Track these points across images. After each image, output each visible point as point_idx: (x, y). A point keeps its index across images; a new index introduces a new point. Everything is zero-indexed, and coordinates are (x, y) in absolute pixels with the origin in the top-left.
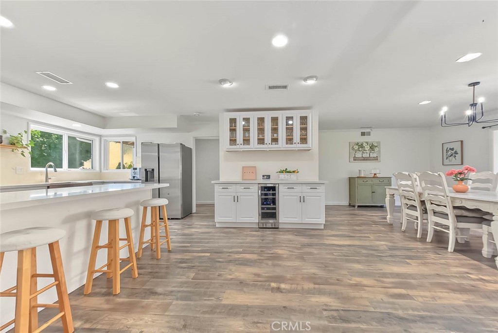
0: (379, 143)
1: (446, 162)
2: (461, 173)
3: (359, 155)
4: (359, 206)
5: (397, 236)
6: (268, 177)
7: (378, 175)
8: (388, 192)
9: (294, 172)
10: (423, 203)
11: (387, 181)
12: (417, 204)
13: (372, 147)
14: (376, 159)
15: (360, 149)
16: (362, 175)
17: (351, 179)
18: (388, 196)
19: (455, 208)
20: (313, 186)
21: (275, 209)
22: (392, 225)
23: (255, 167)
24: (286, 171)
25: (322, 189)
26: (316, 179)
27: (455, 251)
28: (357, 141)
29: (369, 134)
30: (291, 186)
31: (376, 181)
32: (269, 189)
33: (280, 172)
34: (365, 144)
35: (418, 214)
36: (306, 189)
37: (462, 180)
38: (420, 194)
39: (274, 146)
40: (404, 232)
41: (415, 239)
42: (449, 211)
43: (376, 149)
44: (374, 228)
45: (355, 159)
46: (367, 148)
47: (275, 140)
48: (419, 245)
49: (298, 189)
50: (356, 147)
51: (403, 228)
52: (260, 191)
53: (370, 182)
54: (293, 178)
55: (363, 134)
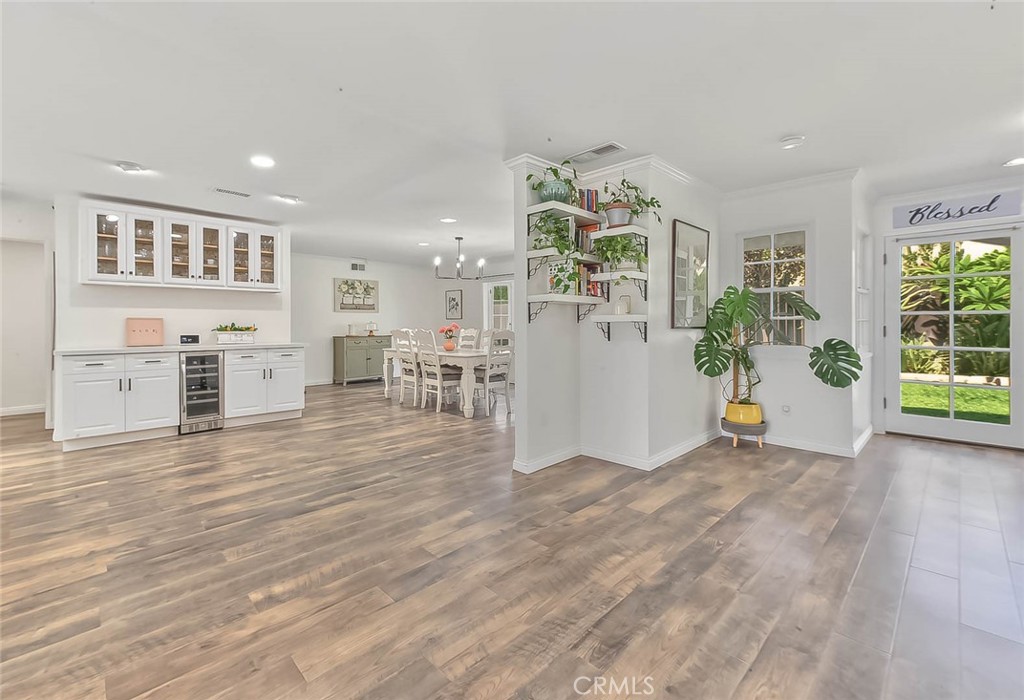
0: (376, 282)
1: (450, 315)
2: (450, 331)
3: (348, 300)
4: (348, 383)
5: (396, 408)
6: (195, 339)
7: (374, 333)
8: (387, 355)
9: (248, 329)
10: (418, 364)
11: (386, 341)
12: (413, 367)
13: (367, 290)
14: (372, 308)
15: (351, 291)
16: (353, 334)
17: (336, 340)
18: (386, 361)
19: (442, 366)
20: (286, 351)
21: (216, 395)
22: (389, 399)
23: (161, 319)
24: (234, 328)
25: (299, 356)
26: (287, 341)
27: (442, 411)
28: (347, 277)
29: (362, 268)
30: (248, 353)
31: (372, 341)
32: (202, 360)
33: (218, 330)
34: (357, 284)
35: (414, 379)
36: (273, 357)
37: (451, 337)
38: (417, 355)
39: (209, 283)
40: (402, 404)
41: (411, 408)
42: (437, 370)
43: (373, 293)
44: (370, 405)
45: (344, 307)
46: (360, 290)
47: (212, 271)
48: (414, 412)
49: (260, 357)
50: (345, 288)
51: (401, 400)
52: (184, 366)
53: (363, 343)
54: (246, 339)
55: (354, 267)
